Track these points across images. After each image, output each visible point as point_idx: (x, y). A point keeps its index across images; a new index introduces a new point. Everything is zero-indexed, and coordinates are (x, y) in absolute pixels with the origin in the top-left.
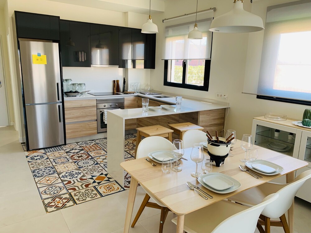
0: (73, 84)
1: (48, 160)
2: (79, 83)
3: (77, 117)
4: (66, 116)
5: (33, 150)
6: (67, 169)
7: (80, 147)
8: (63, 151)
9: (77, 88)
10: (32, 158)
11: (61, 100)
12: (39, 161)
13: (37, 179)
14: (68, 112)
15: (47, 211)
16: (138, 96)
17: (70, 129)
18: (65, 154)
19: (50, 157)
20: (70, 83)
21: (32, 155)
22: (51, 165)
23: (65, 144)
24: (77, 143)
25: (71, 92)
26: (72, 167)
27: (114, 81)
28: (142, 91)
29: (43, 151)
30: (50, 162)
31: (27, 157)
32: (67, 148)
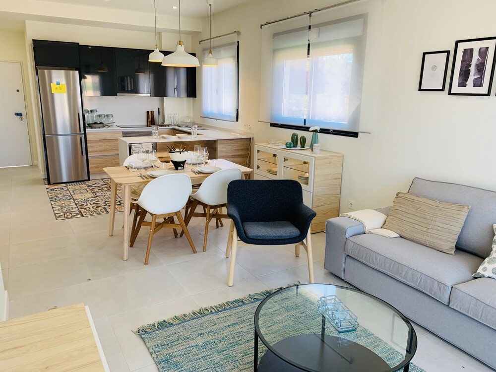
0: (100, 116)
1: (68, 191)
2: (106, 114)
3: (101, 151)
4: (89, 149)
5: (54, 184)
6: (84, 197)
7: (104, 182)
8: (85, 185)
9: (103, 120)
10: (51, 190)
11: (82, 132)
12: (58, 192)
13: (53, 203)
14: (92, 144)
15: (57, 219)
16: (175, 129)
17: (94, 164)
18: (87, 187)
19: (69, 189)
20: (95, 114)
21: (52, 188)
22: (69, 194)
23: (89, 180)
24: (102, 179)
25: (95, 123)
26: (89, 196)
27: (148, 112)
28: (180, 123)
29: (64, 185)
30: (69, 193)
31: (47, 189)
32: (90, 183)
